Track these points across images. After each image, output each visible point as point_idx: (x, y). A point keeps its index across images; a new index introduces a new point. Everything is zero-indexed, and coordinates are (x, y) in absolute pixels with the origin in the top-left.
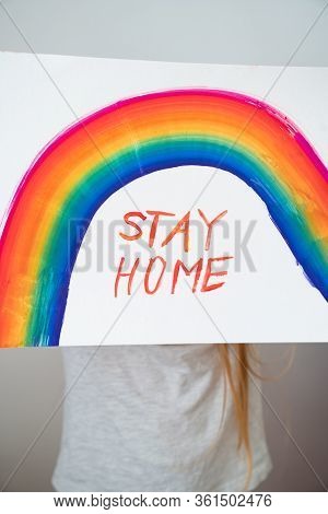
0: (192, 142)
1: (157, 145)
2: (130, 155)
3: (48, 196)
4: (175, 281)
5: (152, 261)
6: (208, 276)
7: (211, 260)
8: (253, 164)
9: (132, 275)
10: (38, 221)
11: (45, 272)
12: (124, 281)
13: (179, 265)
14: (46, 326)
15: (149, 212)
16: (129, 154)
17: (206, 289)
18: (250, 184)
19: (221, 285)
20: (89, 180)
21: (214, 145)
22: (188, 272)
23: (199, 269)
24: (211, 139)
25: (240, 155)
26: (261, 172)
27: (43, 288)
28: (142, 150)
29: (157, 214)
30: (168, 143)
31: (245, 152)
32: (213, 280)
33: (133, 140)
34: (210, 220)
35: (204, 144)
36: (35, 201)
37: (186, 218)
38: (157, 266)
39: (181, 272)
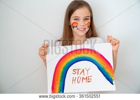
1: (77, 58)
2: (73, 60)
3: (60, 68)
4: (83, 81)
6: (88, 79)
7: (88, 77)
10: (59, 72)
11: (61, 80)
12: (74, 81)
14: (62, 89)
15: (77, 69)
17: (88, 82)
18: (93, 63)
20: (66, 64)
21: (86, 57)
26: (95, 61)
27: (61, 83)
28: (75, 59)
29: (78, 69)
30: (79, 58)
32: (89, 80)
33: (73, 58)
34: (87, 69)
37: (83, 70)
38: (79, 78)
39: (84, 79)
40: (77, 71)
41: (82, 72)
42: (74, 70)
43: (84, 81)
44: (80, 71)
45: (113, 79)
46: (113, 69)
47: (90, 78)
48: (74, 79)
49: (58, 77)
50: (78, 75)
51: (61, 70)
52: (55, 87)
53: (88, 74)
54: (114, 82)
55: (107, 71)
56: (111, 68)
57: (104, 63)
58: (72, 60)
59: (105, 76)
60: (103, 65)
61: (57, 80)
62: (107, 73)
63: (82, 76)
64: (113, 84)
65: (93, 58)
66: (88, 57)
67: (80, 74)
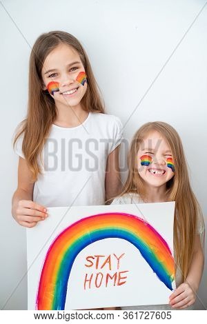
0: (109, 230)
1: (96, 232)
4: (107, 281)
5: (98, 274)
6: (120, 278)
7: (120, 273)
8: (132, 235)
9: (90, 280)
10: (55, 262)
11: (58, 282)
12: (87, 283)
13: (108, 275)
15: (95, 256)
17: (119, 284)
19: (124, 283)
21: (117, 230)
22: (111, 278)
23: (116, 277)
24: (116, 228)
25: (128, 233)
27: (58, 288)
29: (98, 257)
30: (100, 231)
32: (121, 281)
33: (88, 231)
34: (118, 258)
35: (113, 230)
37: (109, 257)
38: (100, 276)
39: (109, 278)
40: (94, 261)
41: (106, 261)
42: (89, 259)
43: (111, 282)
44: (102, 261)
45: (172, 276)
46: (173, 255)
47: (122, 275)
48: (88, 278)
49: (51, 275)
50: (97, 268)
51: (60, 258)
52: (44, 297)
53: (118, 266)
55: (161, 259)
56: (169, 254)
57: (154, 242)
58: (86, 237)
59: (155, 271)
60: (152, 248)
61: (50, 282)
62: (160, 264)
63: (105, 271)
64: (171, 289)
65: (131, 233)
66: (121, 231)
67: (102, 267)
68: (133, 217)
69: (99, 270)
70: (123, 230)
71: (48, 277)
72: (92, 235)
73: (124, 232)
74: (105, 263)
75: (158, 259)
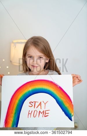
0: (40, 89)
1: (34, 89)
3: (16, 99)
4: (39, 115)
5: (35, 111)
6: (46, 113)
7: (46, 111)
8: (52, 92)
9: (31, 114)
10: (14, 104)
11: (15, 113)
13: (40, 111)
14: (16, 122)
15: (34, 102)
16: (29, 91)
18: (52, 96)
19: (48, 116)
20: (23, 96)
21: (44, 89)
22: (41, 113)
23: (44, 113)
24: (43, 88)
26: (54, 94)
28: (32, 90)
29: (35, 102)
30: (36, 89)
31: (50, 90)
32: (46, 115)
33: (30, 89)
34: (45, 103)
35: (42, 89)
36: (14, 100)
37: (41, 103)
39: (40, 113)
40: (33, 104)
42: (31, 103)
43: (41, 115)
44: (37, 104)
45: (72, 114)
46: (73, 103)
47: (47, 112)
50: (34, 108)
51: (17, 102)
53: (45, 107)
54: (73, 118)
55: (67, 105)
56: (71, 103)
57: (62, 96)
59: (63, 111)
60: (62, 99)
62: (66, 107)
63: (39, 109)
64: (71, 120)
65: (51, 91)
66: (46, 89)
67: (37, 108)
68: (51, 82)
69: (36, 109)
70: (47, 89)
71: (11, 111)
72: (32, 91)
73: (48, 90)
74: (38, 106)
75: (65, 105)
